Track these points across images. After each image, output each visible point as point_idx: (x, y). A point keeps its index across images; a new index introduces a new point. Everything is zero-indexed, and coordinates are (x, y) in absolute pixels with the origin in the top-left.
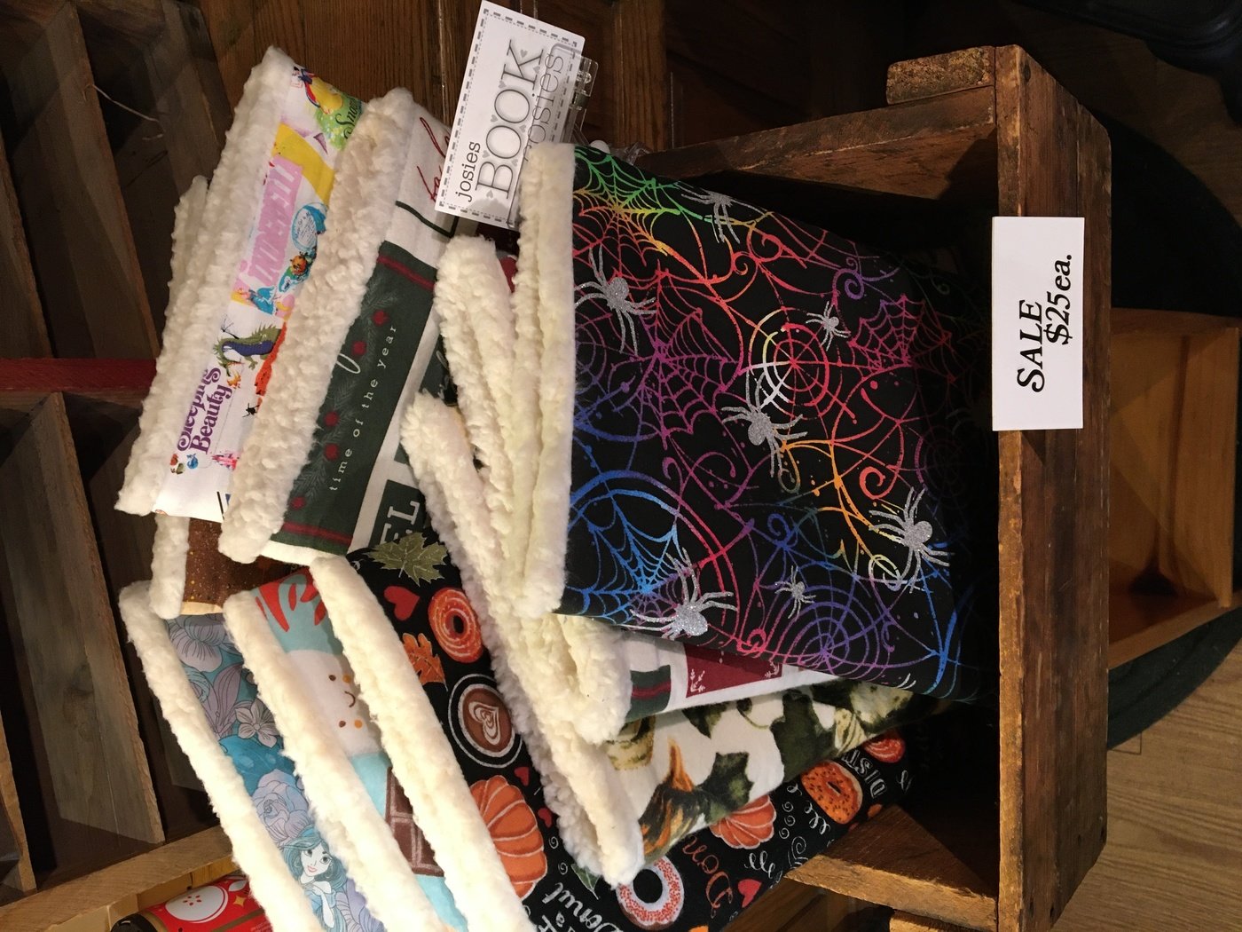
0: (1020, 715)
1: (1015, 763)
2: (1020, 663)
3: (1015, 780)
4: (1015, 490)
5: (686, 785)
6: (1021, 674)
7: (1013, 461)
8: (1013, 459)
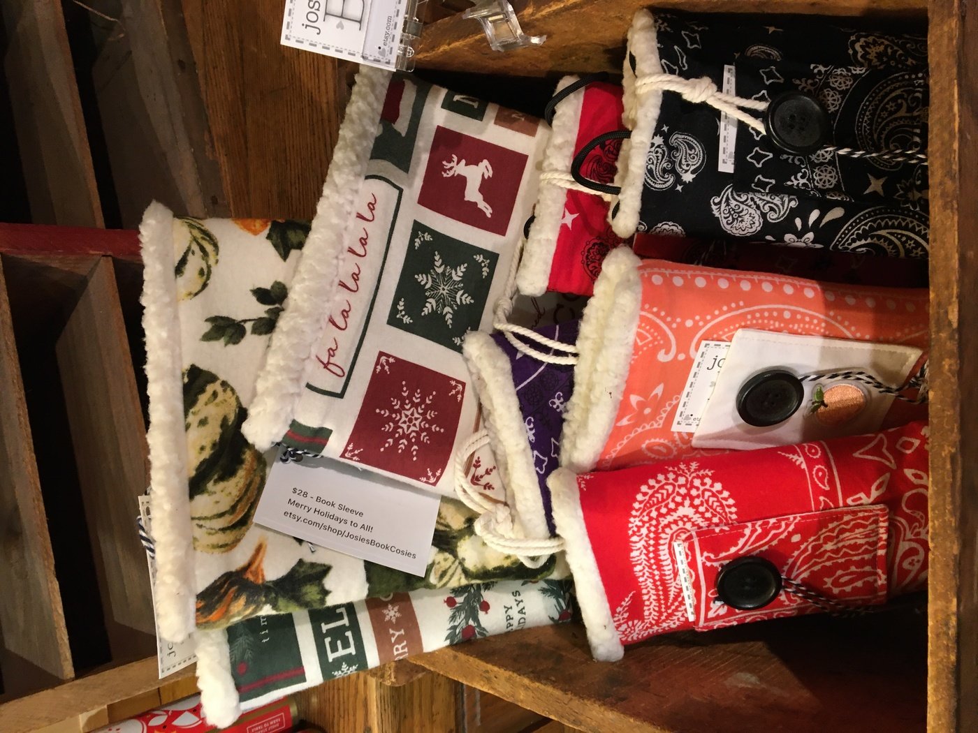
0: (955, 601)
1: (948, 658)
2: (954, 536)
3: (947, 678)
4: (950, 324)
5: (257, 578)
6: (956, 550)
7: (947, 288)
8: (948, 286)
